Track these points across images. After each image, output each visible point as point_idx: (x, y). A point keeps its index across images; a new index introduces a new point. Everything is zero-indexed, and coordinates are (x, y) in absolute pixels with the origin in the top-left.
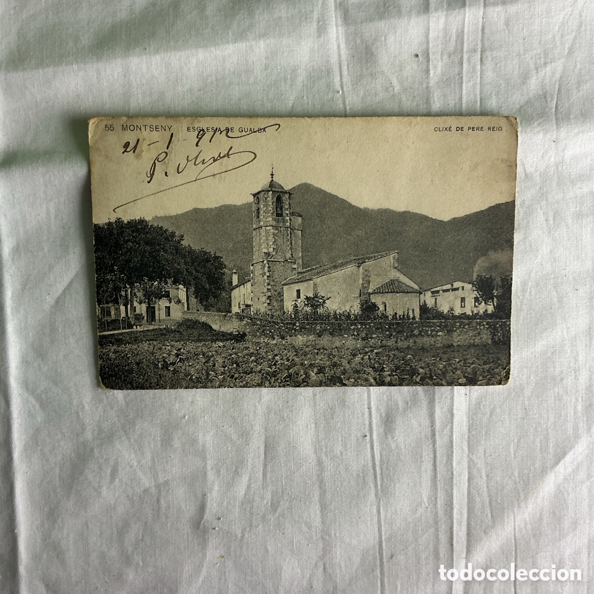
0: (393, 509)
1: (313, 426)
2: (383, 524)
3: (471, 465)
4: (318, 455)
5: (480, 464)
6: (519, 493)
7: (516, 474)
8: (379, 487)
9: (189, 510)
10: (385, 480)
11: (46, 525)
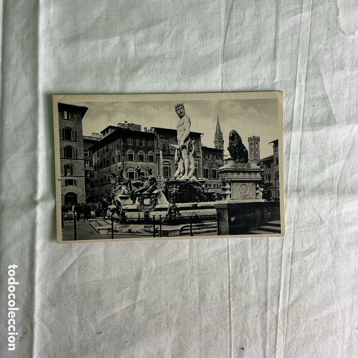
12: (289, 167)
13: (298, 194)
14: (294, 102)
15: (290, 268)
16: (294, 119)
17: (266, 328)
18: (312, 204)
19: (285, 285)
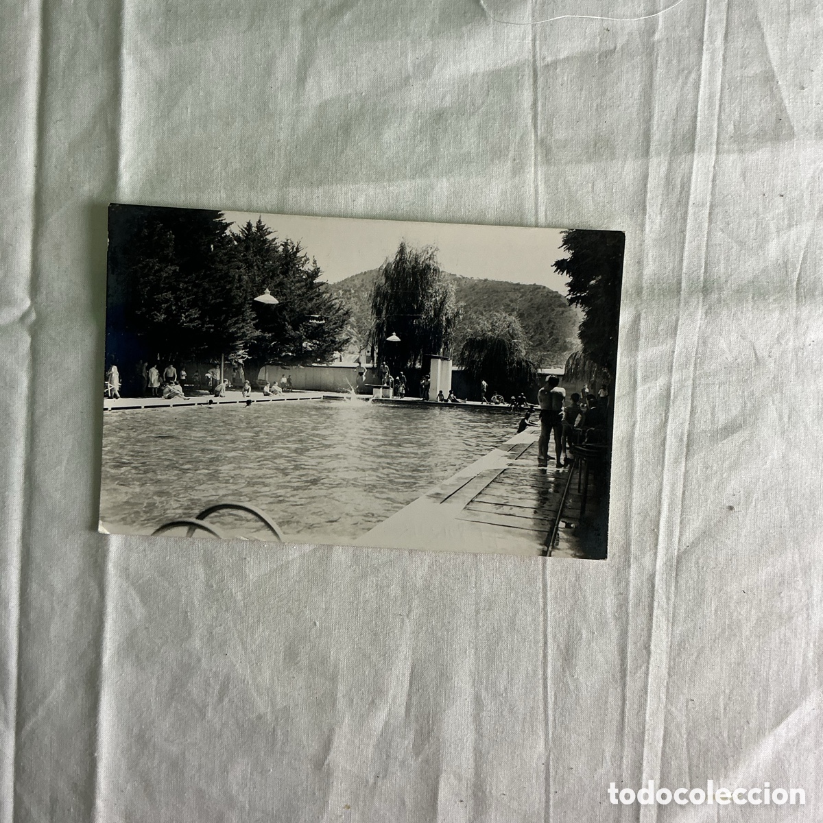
1: (473, 651)
3: (669, 717)
4: (476, 689)
5: (680, 717)
6: (727, 759)
7: (725, 735)
8: (550, 736)
9: (311, 746)
10: (558, 728)
11: (134, 750)
12: (685, 236)
13: (705, 296)
14: (699, 87)
15: (683, 468)
16: (699, 125)
17: (628, 603)
18: (738, 319)
19: (671, 505)
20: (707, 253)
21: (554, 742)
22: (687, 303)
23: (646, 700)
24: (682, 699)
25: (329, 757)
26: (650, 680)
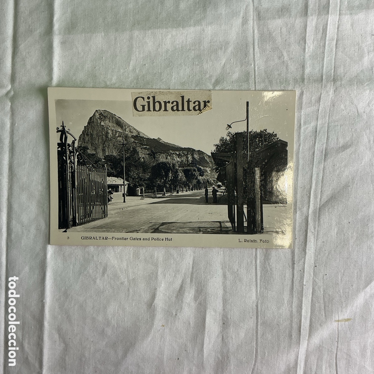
0: (266, 306)
1: (222, 253)
2: (259, 314)
3: (314, 283)
4: (224, 270)
5: (320, 283)
6: (342, 303)
7: (341, 291)
8: (259, 292)
9: (146, 297)
10: (262, 288)
11: (62, 299)
20: (335, 62)
21: (260, 295)
22: (326, 86)
23: (304, 275)
24: (321, 275)
25: (155, 302)
26: (306, 266)
